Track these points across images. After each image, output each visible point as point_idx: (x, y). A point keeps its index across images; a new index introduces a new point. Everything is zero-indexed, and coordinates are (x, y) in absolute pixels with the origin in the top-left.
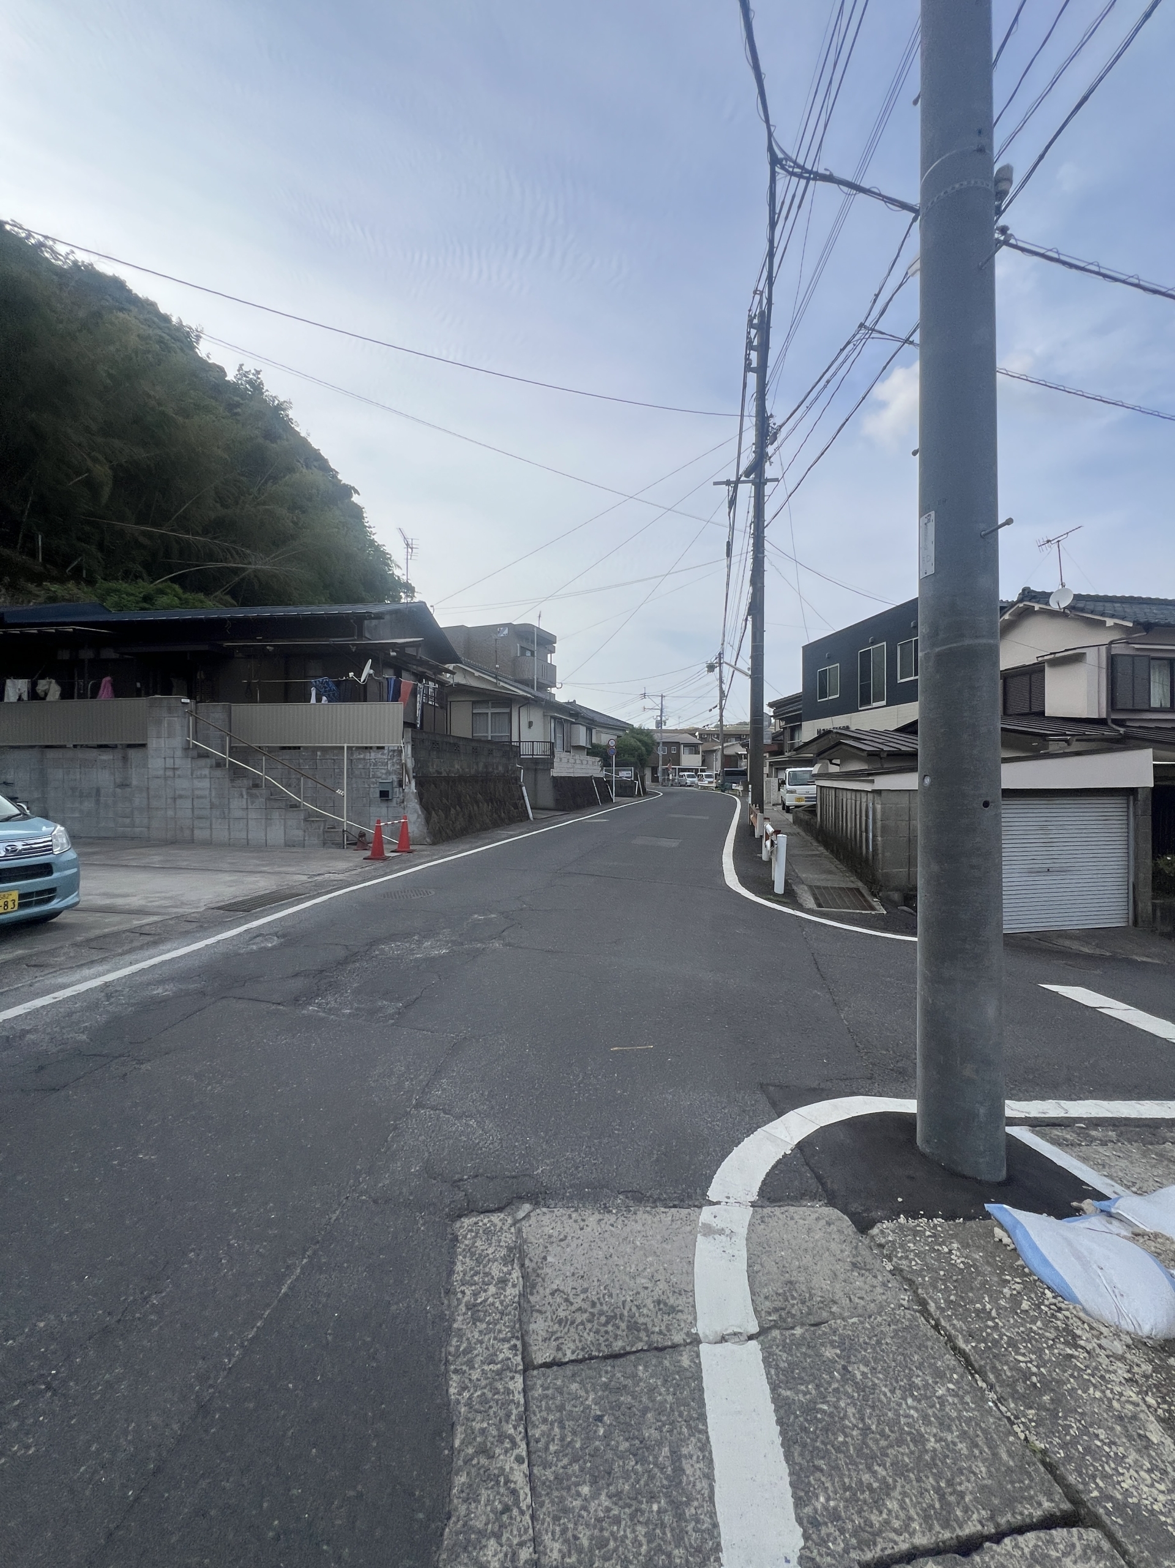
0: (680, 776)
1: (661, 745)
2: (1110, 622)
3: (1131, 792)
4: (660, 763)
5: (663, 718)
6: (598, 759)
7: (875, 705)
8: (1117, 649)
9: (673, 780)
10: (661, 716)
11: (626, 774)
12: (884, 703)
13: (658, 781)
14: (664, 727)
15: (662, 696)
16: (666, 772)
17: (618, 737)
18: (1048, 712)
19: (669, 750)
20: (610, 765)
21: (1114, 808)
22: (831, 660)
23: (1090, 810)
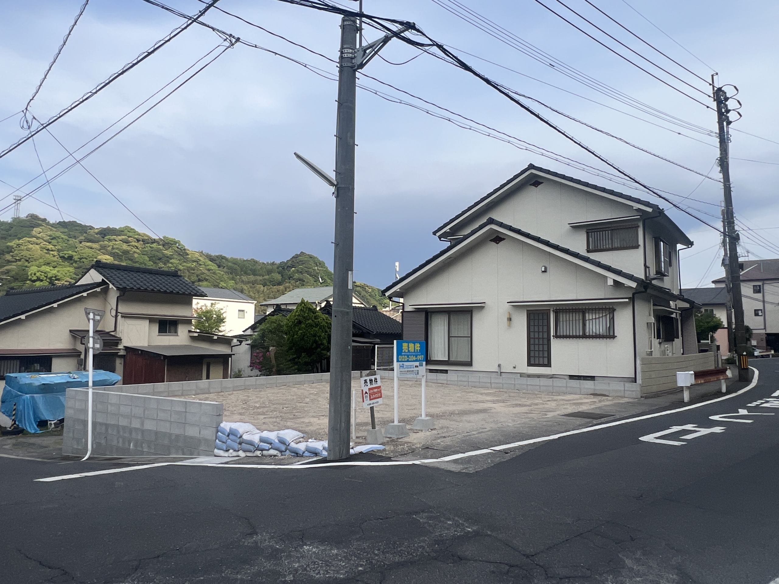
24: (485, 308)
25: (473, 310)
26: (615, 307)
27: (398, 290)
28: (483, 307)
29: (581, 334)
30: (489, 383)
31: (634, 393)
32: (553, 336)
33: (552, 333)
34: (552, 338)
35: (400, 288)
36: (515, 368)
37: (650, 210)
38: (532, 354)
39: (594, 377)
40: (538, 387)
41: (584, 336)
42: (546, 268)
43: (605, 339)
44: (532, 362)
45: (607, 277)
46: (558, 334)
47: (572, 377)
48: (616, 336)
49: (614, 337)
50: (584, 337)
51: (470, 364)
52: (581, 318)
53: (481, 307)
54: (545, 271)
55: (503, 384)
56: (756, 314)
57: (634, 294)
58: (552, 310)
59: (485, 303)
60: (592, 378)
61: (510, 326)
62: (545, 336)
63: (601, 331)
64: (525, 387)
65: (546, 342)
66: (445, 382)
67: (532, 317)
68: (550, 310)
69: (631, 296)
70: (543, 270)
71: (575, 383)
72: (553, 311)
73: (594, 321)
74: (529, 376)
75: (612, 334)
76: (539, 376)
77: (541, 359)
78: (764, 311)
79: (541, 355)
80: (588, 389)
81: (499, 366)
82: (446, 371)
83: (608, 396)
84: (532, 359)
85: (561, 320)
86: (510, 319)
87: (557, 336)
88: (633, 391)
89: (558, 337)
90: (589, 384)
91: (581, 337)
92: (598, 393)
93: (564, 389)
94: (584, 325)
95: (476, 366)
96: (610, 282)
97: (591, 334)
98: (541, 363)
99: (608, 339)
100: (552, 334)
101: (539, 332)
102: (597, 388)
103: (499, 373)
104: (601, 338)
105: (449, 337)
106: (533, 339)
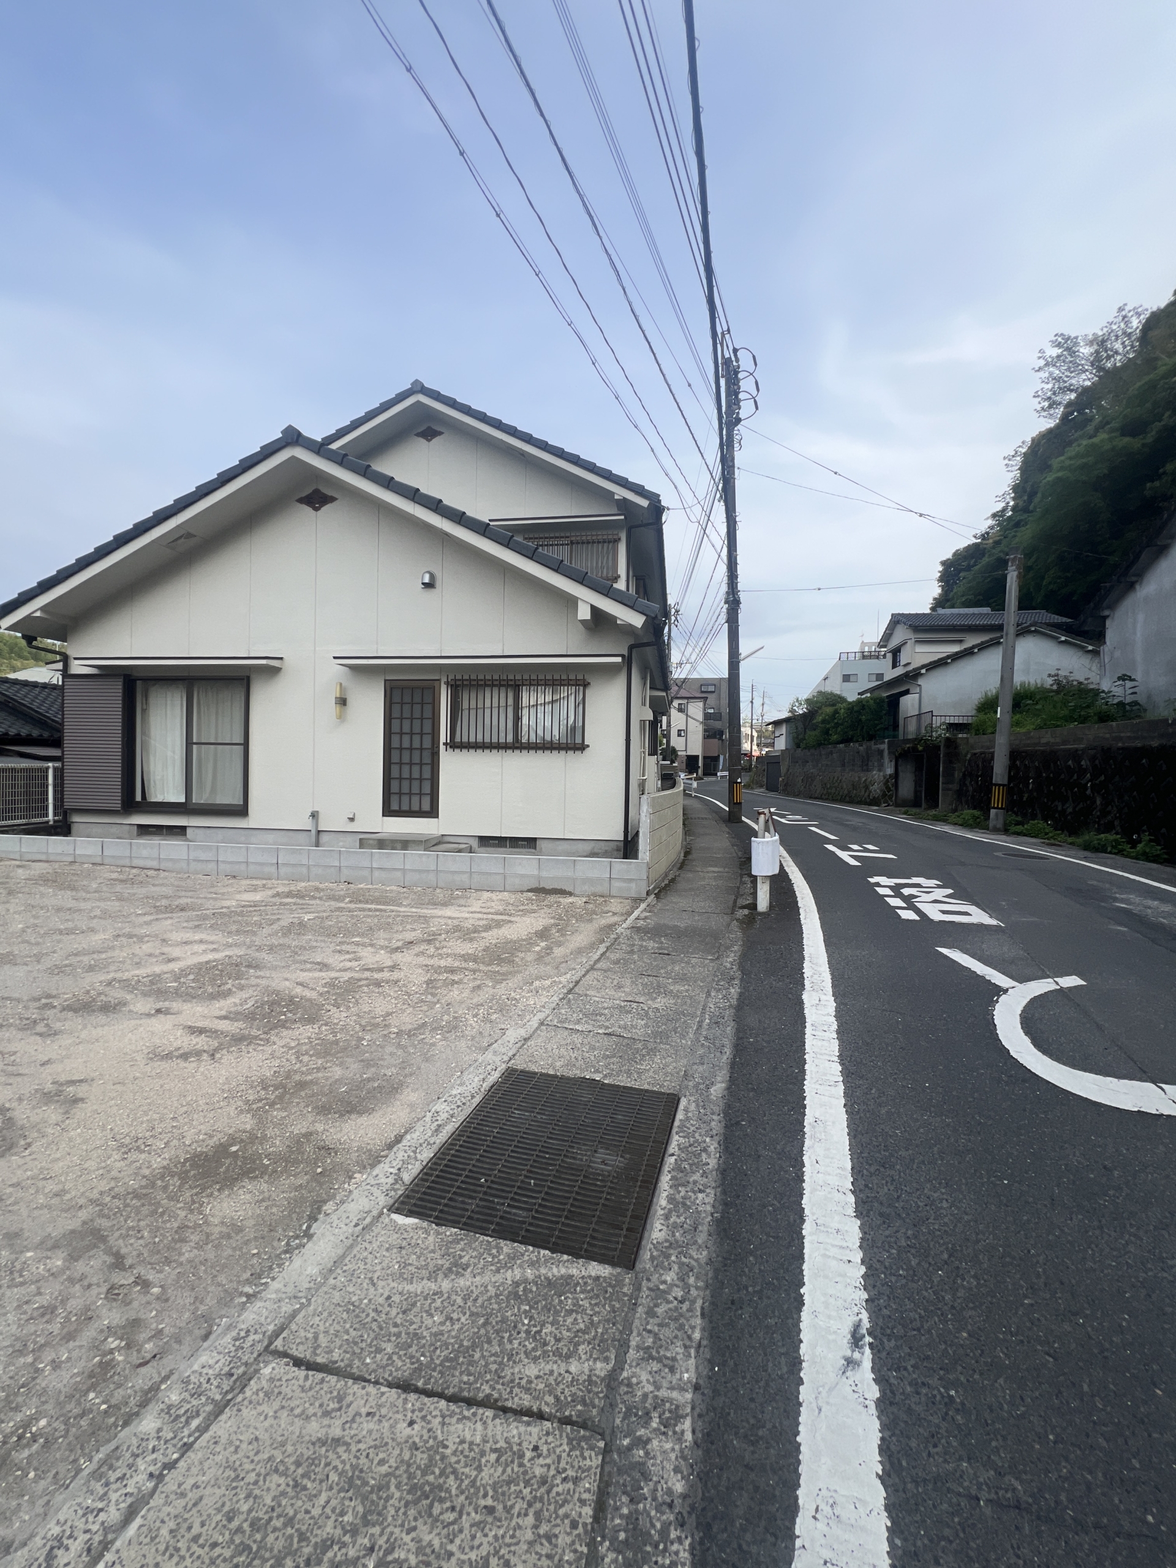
24: (282, 673)
25: (253, 676)
26: (588, 679)
27: (38, 614)
28: (275, 671)
29: (510, 739)
30: (272, 864)
31: (633, 885)
32: (446, 744)
33: (443, 736)
34: (442, 747)
35: (42, 609)
36: (352, 820)
37: (644, 503)
38: (395, 786)
39: (535, 839)
40: (399, 874)
41: (517, 745)
42: (432, 576)
43: (563, 753)
44: (395, 806)
45: (577, 598)
46: (458, 739)
47: (485, 841)
48: (588, 746)
49: (582, 747)
50: (517, 748)
51: (242, 811)
52: (510, 701)
53: (270, 670)
54: (429, 586)
55: (309, 867)
56: (679, 735)
57: (631, 648)
58: (444, 679)
59: (281, 658)
60: (530, 843)
61: (341, 717)
62: (427, 743)
63: (556, 733)
64: (366, 873)
65: (427, 759)
66: (155, 864)
67: (397, 698)
68: (439, 680)
69: (626, 653)
70: (427, 580)
71: (490, 861)
72: (447, 683)
73: (540, 709)
74: (382, 843)
75: (578, 740)
76: (404, 843)
77: (415, 799)
78: (686, 731)
79: (415, 790)
80: (522, 876)
81: (314, 815)
82: (181, 831)
83: (570, 894)
84: (394, 800)
85: (465, 705)
86: (342, 702)
87: (453, 745)
88: (631, 880)
89: (458, 747)
90: (524, 865)
91: (510, 748)
92: (548, 886)
93: (465, 878)
94: (517, 719)
95: (257, 816)
96: (584, 613)
97: (533, 739)
98: (415, 807)
99: (570, 753)
100: (443, 739)
101: (412, 734)
102: (544, 874)
103: (314, 832)
104: (555, 749)
105: (189, 743)
106: (398, 752)
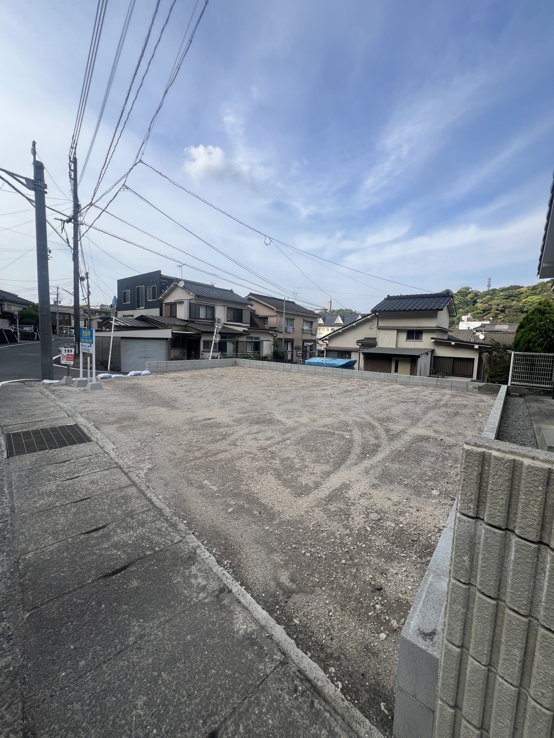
0: (70, 331)
1: (58, 314)
2: (191, 293)
3: (167, 339)
4: (58, 324)
5: (59, 300)
6: (7, 320)
7: (141, 308)
8: (192, 301)
9: (66, 333)
10: (57, 298)
11: (28, 329)
12: (143, 308)
13: (56, 334)
14: (59, 305)
15: (58, 288)
16: (61, 329)
17: (24, 309)
18: (178, 317)
19: (64, 317)
20: (16, 324)
21: (164, 343)
22: (127, 288)
23: (156, 344)
